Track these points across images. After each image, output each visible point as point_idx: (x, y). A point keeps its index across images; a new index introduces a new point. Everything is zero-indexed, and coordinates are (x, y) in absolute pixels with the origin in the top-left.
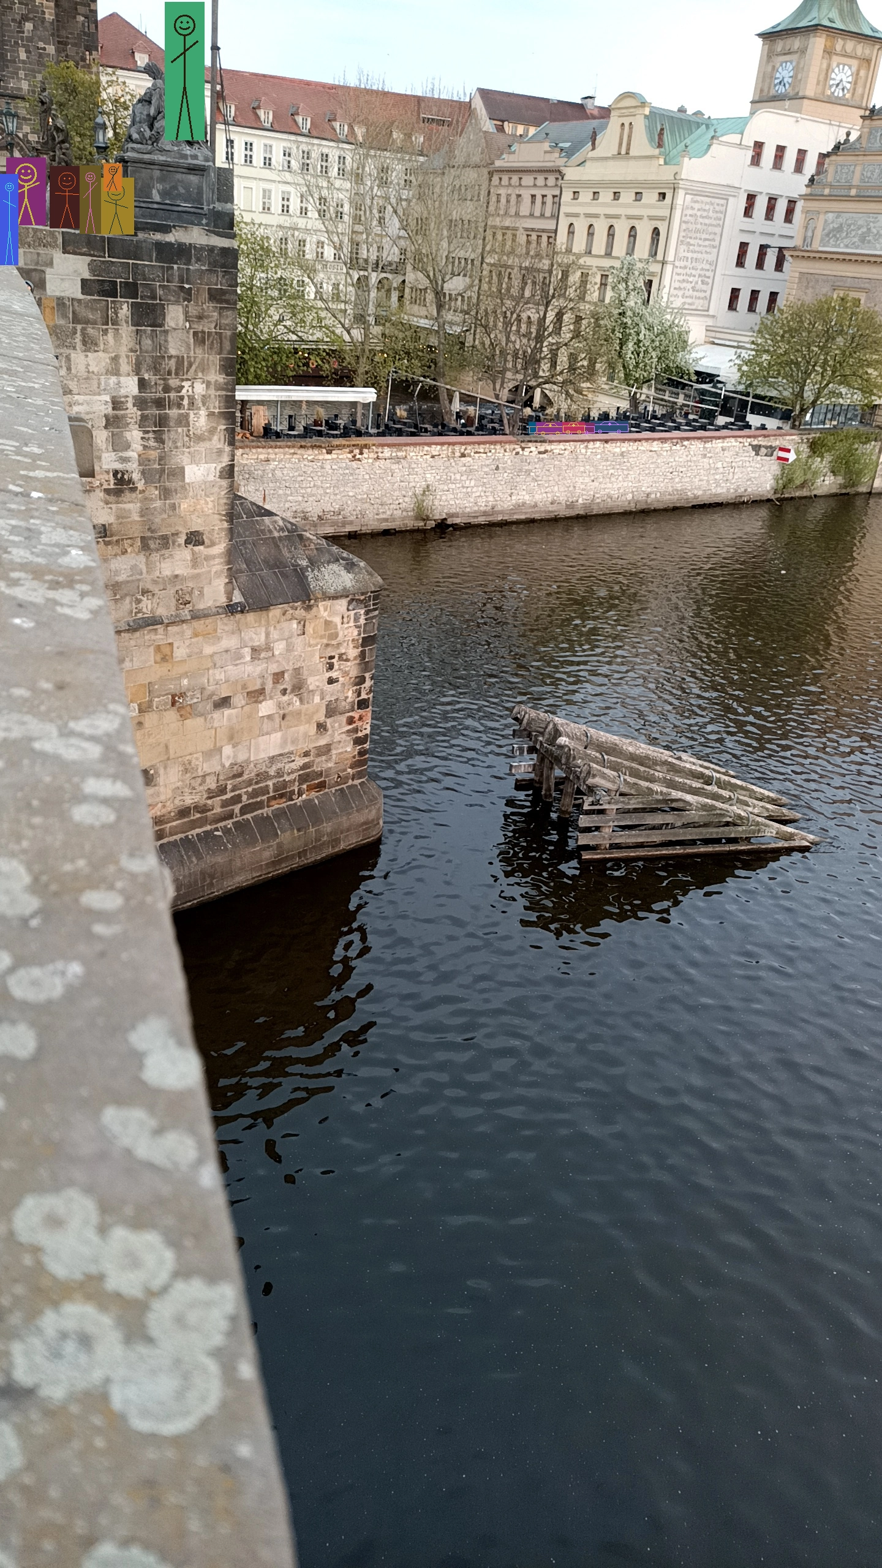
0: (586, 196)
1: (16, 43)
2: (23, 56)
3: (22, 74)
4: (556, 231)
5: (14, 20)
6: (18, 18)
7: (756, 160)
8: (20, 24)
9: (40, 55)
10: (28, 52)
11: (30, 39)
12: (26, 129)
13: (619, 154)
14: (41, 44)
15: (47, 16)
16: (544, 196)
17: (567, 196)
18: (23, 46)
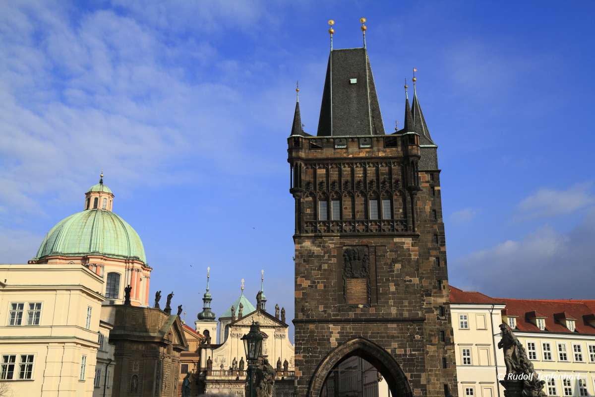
1: (388, 280)
2: (393, 288)
3: (391, 302)
5: (385, 264)
6: (389, 262)
8: (391, 266)
9: (407, 286)
10: (397, 285)
11: (398, 276)
12: (395, 345)
14: (408, 278)
15: (413, 257)
18: (393, 281)
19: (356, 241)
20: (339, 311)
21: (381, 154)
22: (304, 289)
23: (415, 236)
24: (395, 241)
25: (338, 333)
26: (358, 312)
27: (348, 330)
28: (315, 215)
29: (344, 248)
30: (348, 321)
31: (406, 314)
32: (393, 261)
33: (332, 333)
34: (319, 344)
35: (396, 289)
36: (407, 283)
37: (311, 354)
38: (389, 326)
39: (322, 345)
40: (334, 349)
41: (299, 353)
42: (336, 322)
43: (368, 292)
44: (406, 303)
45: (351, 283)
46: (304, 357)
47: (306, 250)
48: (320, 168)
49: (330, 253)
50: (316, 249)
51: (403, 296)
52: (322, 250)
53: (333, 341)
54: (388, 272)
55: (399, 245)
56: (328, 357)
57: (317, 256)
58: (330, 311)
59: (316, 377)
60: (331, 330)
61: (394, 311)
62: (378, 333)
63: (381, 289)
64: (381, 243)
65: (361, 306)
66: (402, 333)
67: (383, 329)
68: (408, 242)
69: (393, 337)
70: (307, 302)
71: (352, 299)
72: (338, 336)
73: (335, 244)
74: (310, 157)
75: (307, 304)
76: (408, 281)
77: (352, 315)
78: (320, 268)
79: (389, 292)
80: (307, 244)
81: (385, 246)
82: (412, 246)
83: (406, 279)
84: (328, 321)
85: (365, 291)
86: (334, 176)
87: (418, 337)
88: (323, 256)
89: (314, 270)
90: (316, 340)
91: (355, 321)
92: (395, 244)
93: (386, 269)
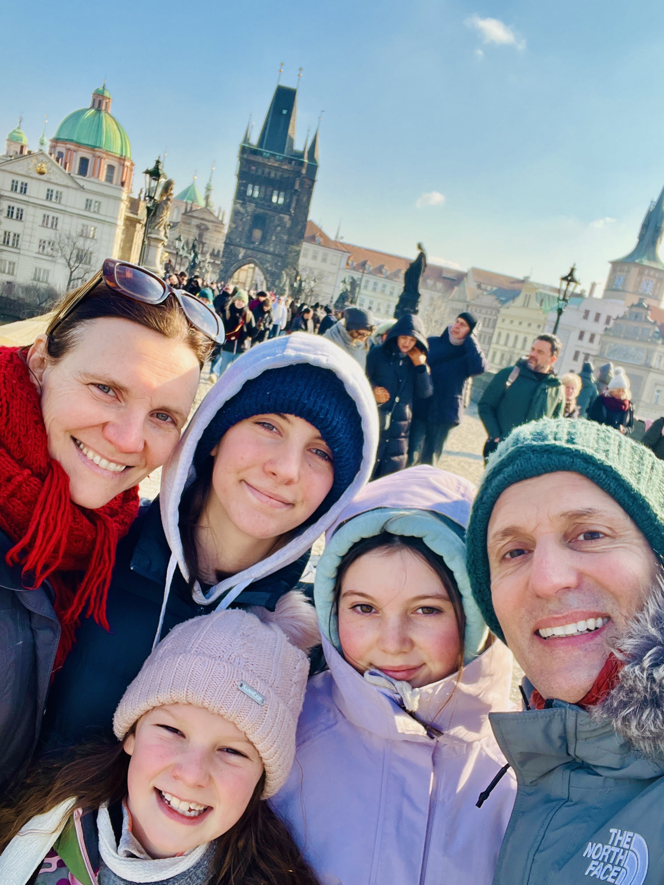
0: (507, 321)
1: (273, 234)
2: (274, 238)
3: (271, 245)
4: (493, 334)
6: (275, 225)
7: (586, 317)
8: (276, 227)
9: (281, 239)
10: (276, 237)
11: (278, 233)
12: (268, 265)
13: (524, 306)
15: (288, 225)
16: (490, 319)
17: (499, 321)
18: (275, 235)
19: (262, 211)
20: (247, 243)
21: (285, 167)
22: (233, 228)
23: (290, 215)
24: (280, 215)
25: (244, 253)
26: (255, 245)
27: (249, 253)
28: (245, 192)
29: (256, 212)
30: (249, 249)
31: (277, 252)
32: (277, 225)
33: (240, 252)
34: (233, 256)
35: (276, 239)
36: (282, 237)
39: (235, 257)
40: (239, 260)
42: (244, 248)
43: (262, 237)
44: (278, 247)
45: (255, 230)
47: (238, 209)
48: (253, 166)
49: (248, 213)
50: (242, 210)
51: (278, 243)
52: (245, 211)
53: (241, 256)
54: (274, 230)
57: (242, 214)
58: (242, 242)
59: (229, 271)
61: (272, 249)
62: (262, 258)
63: (268, 237)
64: (274, 215)
65: (257, 243)
66: (273, 261)
68: (286, 218)
71: (254, 239)
73: (251, 209)
74: (249, 158)
75: (232, 236)
77: (252, 246)
78: (241, 220)
79: (272, 240)
80: (238, 206)
81: (275, 217)
82: (288, 220)
83: (281, 235)
84: (240, 246)
86: (260, 172)
87: (279, 264)
88: (245, 214)
89: (239, 220)
90: (233, 254)
91: (252, 249)
92: (281, 217)
93: (273, 228)
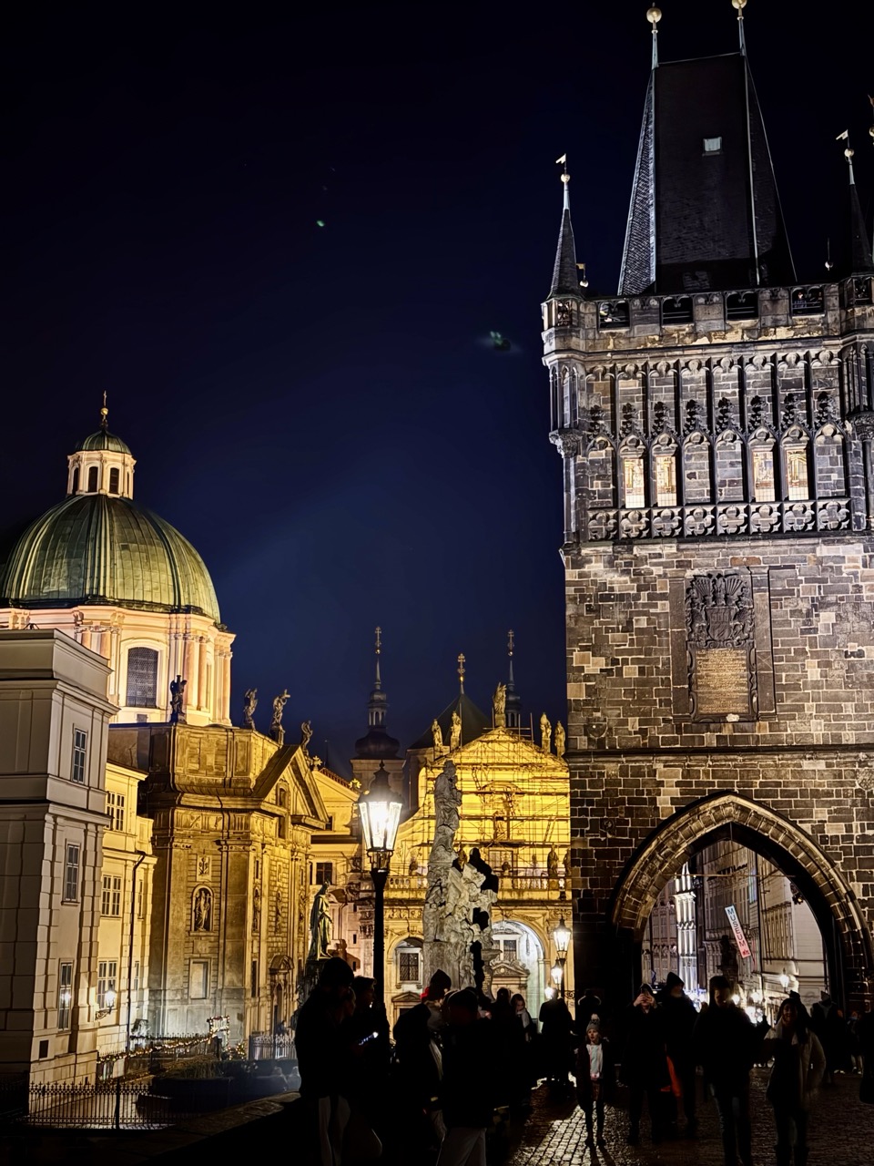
19: (717, 558)
20: (679, 730)
21: (782, 334)
22: (587, 678)
24: (818, 554)
25: (678, 784)
26: (726, 732)
27: (702, 778)
28: (616, 493)
29: (689, 574)
30: (700, 753)
31: (849, 737)
32: (814, 606)
33: (661, 784)
34: (629, 812)
35: (824, 675)
36: (852, 658)
37: (609, 836)
38: (805, 768)
39: (637, 816)
40: (667, 822)
41: (582, 835)
42: (670, 757)
43: (750, 683)
44: (849, 708)
45: (707, 660)
46: (593, 843)
47: (594, 582)
48: (625, 376)
49: (654, 588)
50: (617, 580)
51: (842, 692)
52: (632, 581)
53: (665, 803)
54: (803, 632)
55: (831, 564)
56: (654, 843)
57: (621, 597)
58: (654, 731)
59: (625, 892)
60: (658, 779)
61: (817, 731)
62: (778, 784)
63: (784, 674)
64: (784, 560)
65: (733, 718)
66: (842, 784)
67: (789, 776)
68: (852, 555)
69: (815, 794)
70: (597, 710)
71: (710, 701)
72: (676, 792)
73: (665, 565)
74: (599, 349)
75: (599, 714)
76: (852, 654)
77: (710, 739)
78: (628, 627)
79: (805, 683)
80: (596, 567)
81: (793, 567)
82: (865, 565)
83: (850, 650)
85: (744, 680)
86: (662, 393)
88: (637, 597)
89: (613, 630)
90: (622, 802)
91: (717, 754)
92: (820, 561)
93: (796, 624)
